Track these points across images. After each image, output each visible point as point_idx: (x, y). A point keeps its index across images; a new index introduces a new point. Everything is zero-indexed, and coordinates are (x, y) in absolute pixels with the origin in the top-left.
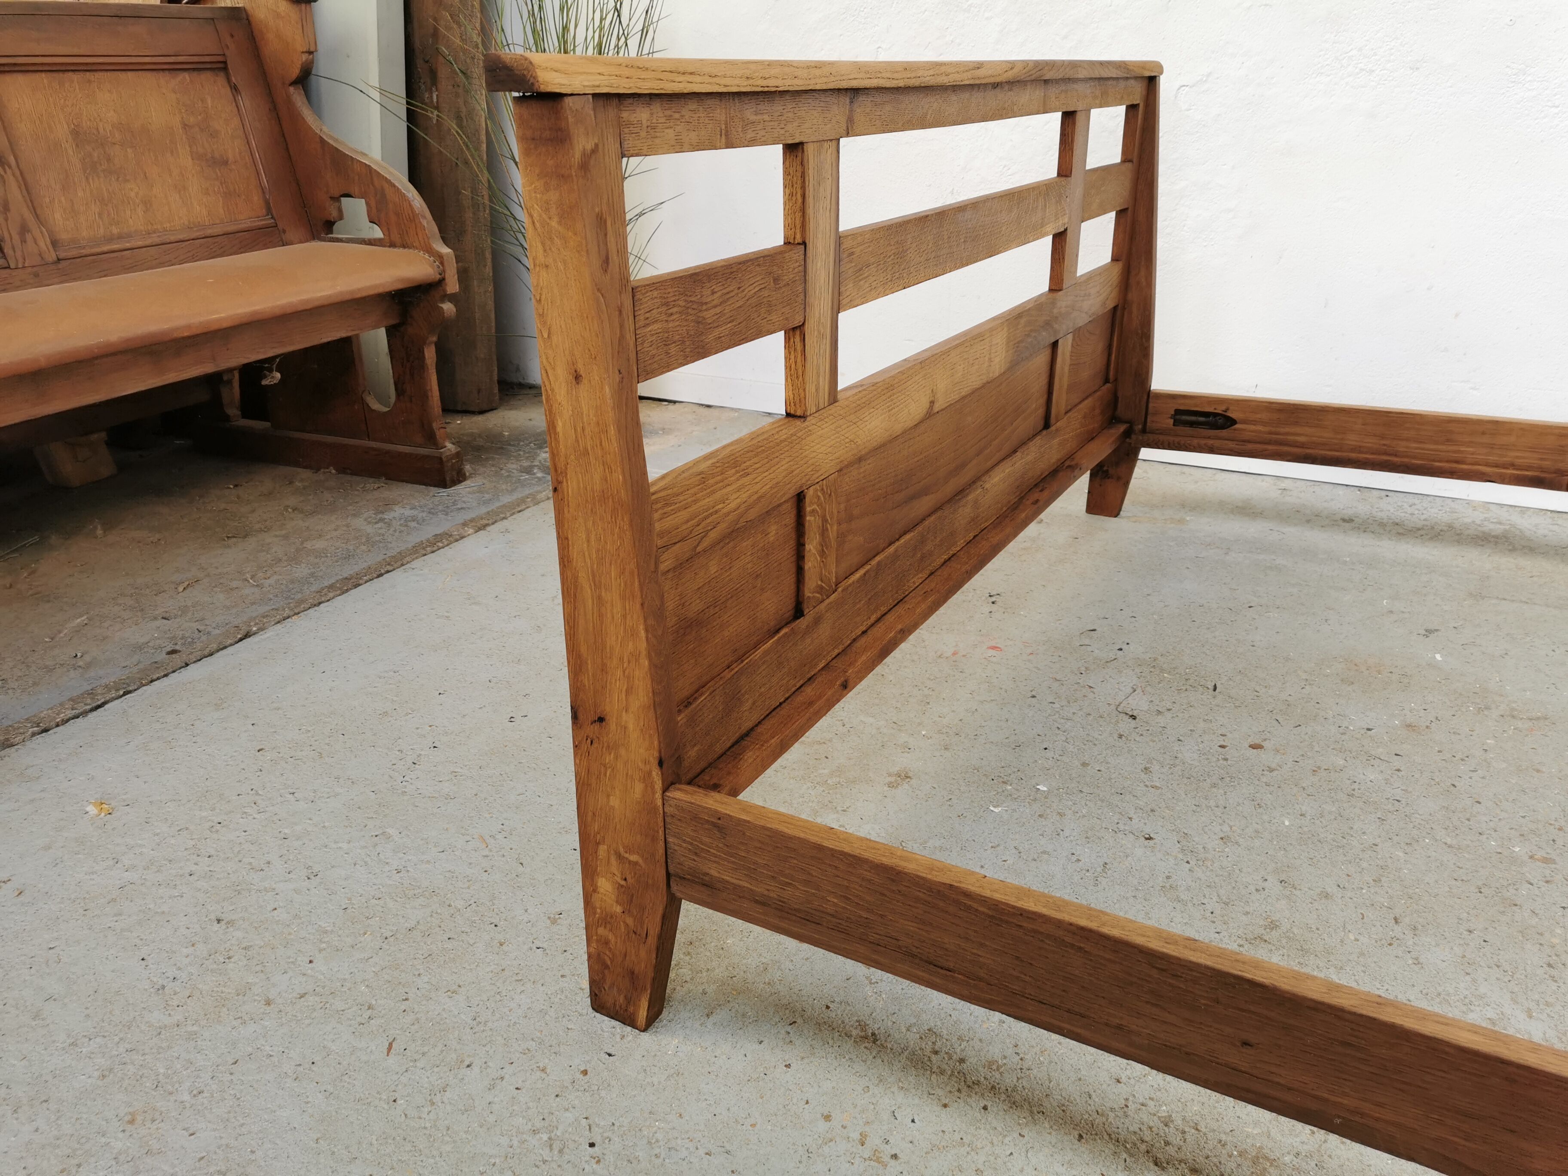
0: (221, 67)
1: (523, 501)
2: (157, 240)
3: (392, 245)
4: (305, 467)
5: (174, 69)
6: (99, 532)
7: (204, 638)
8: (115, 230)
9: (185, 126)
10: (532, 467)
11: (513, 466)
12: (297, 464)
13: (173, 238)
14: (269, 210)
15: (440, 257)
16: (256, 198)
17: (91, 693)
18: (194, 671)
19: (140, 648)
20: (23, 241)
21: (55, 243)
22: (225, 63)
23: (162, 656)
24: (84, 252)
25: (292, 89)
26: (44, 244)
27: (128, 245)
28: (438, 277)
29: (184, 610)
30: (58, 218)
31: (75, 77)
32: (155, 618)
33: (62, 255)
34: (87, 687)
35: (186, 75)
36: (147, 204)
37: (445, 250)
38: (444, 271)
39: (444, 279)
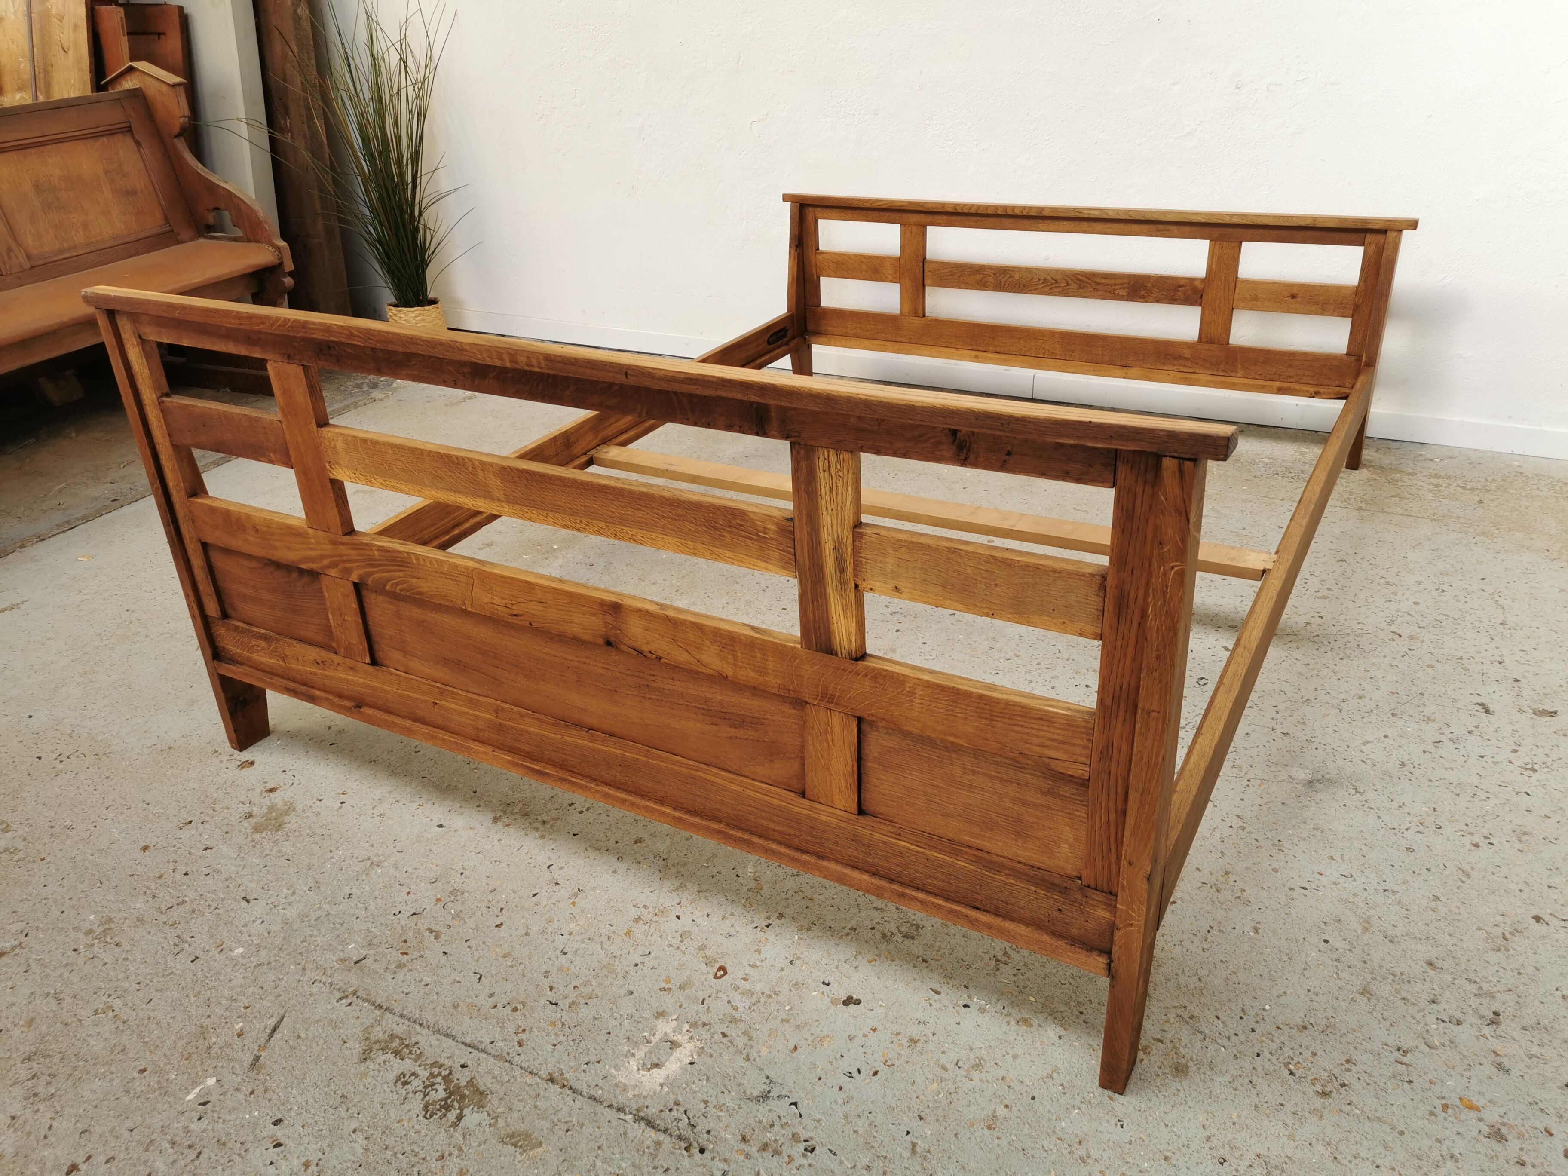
0: (129, 130)
1: (348, 406)
2: (94, 249)
3: (249, 241)
4: (211, 388)
5: (97, 135)
6: (74, 435)
7: (133, 492)
8: (65, 245)
9: (107, 172)
10: (362, 384)
11: (350, 383)
12: (206, 387)
13: (103, 247)
14: (167, 221)
15: (278, 248)
16: (158, 215)
17: (68, 522)
18: (126, 509)
19: (96, 499)
20: (10, 258)
21: (29, 257)
22: (130, 127)
23: (108, 503)
24: (47, 261)
25: (176, 140)
26: (22, 259)
27: (74, 254)
28: (278, 261)
29: (123, 478)
30: (29, 241)
31: (33, 151)
32: (106, 483)
33: (34, 263)
34: (65, 519)
35: (105, 139)
36: (85, 225)
37: (282, 244)
38: (282, 258)
39: (282, 263)
